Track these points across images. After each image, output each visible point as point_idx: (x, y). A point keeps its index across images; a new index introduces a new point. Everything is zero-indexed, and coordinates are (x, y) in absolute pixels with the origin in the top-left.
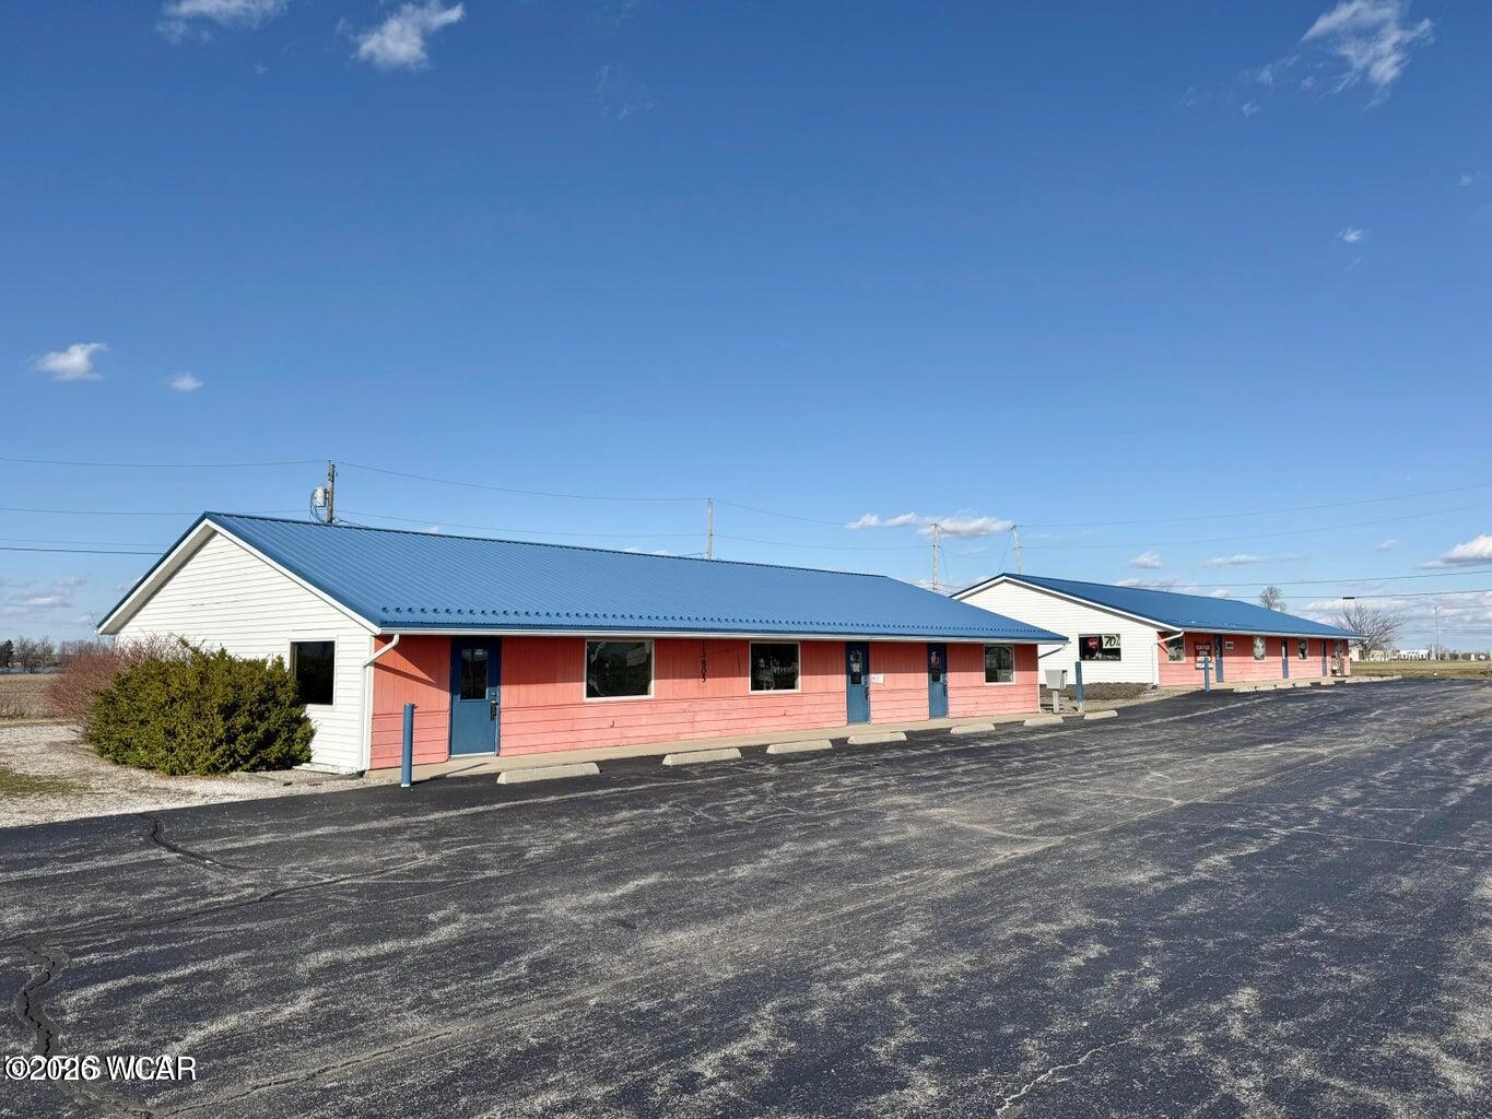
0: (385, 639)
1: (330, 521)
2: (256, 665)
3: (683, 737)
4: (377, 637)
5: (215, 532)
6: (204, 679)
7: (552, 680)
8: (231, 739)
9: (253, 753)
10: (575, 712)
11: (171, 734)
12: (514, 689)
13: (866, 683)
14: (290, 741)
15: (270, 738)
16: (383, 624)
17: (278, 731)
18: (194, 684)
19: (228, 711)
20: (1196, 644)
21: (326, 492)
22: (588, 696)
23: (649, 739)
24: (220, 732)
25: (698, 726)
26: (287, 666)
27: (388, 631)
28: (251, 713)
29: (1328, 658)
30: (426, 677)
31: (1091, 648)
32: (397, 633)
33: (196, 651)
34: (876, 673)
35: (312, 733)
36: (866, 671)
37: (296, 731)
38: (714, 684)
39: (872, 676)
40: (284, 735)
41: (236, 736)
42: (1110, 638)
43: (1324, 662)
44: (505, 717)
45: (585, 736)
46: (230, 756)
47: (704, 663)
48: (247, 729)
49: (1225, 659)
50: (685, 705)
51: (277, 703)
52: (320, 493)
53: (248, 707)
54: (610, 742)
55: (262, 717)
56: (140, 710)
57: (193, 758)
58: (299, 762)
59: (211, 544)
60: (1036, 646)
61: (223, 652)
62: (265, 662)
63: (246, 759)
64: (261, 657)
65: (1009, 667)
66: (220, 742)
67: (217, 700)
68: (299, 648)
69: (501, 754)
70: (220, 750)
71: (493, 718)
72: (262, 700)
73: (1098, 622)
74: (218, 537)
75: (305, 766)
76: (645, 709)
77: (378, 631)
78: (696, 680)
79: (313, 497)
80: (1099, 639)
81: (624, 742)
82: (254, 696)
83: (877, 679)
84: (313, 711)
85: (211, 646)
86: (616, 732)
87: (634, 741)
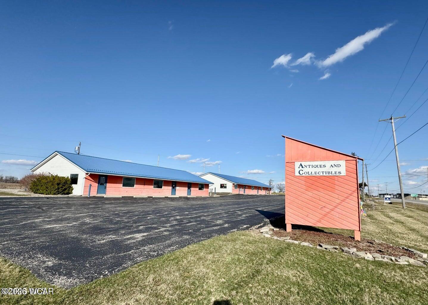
0: (87, 174)
1: (79, 154)
2: (63, 178)
3: (140, 195)
4: (86, 174)
5: (57, 154)
6: (54, 179)
7: (116, 183)
8: (58, 189)
9: (62, 192)
10: (120, 189)
11: (47, 188)
12: (109, 184)
13: (176, 188)
14: (69, 190)
15: (65, 189)
16: (87, 171)
17: (67, 188)
18: (52, 180)
19: (58, 184)
20: (240, 186)
21: (78, 147)
22: (123, 186)
23: (133, 195)
24: (57, 187)
25: (143, 193)
26: (69, 178)
27: (88, 173)
28: (62, 185)
29: (267, 191)
30: (93, 181)
31: (222, 186)
32: (89, 173)
33: (52, 175)
34: (178, 187)
35: (73, 189)
36: (176, 186)
37: (70, 188)
38: (146, 186)
39: (177, 187)
40: (68, 189)
41: (59, 189)
42: (225, 185)
43: (266, 191)
44: (107, 189)
45: (122, 193)
46: (58, 192)
47: (145, 183)
48: (61, 187)
49: (246, 189)
50: (140, 189)
51: (67, 184)
52: (77, 148)
53: (62, 184)
55: (64, 186)
56: (41, 184)
57: (51, 192)
58: (70, 194)
59: (56, 156)
60: (209, 184)
61: (57, 175)
62: (65, 177)
63: (61, 192)
64: (64, 176)
65: (203, 188)
66: (56, 189)
67: (56, 182)
68: (72, 175)
69: (105, 193)
70: (56, 191)
71: (105, 189)
72: (64, 183)
73: (224, 182)
74: (58, 155)
75: (71, 194)
76: (133, 189)
77: (86, 172)
78: (143, 185)
79: (75, 148)
80: (223, 184)
82: (63, 182)
83: (177, 188)
84: (73, 186)
85: (55, 174)
86: (127, 193)
87: (130, 195)
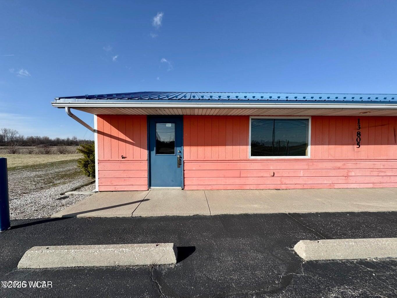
3: (336, 186)
7: (223, 143)
10: (241, 165)
12: (194, 149)
22: (252, 155)
23: (305, 187)
25: (351, 180)
38: (368, 149)
44: (187, 166)
45: (250, 181)
47: (359, 134)
50: (339, 164)
54: (272, 187)
69: (185, 189)
71: (179, 166)
76: (304, 165)
78: (351, 146)
81: (284, 187)
86: (276, 181)
87: (292, 187)
